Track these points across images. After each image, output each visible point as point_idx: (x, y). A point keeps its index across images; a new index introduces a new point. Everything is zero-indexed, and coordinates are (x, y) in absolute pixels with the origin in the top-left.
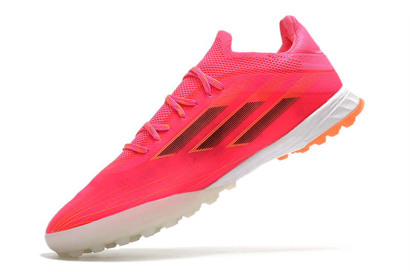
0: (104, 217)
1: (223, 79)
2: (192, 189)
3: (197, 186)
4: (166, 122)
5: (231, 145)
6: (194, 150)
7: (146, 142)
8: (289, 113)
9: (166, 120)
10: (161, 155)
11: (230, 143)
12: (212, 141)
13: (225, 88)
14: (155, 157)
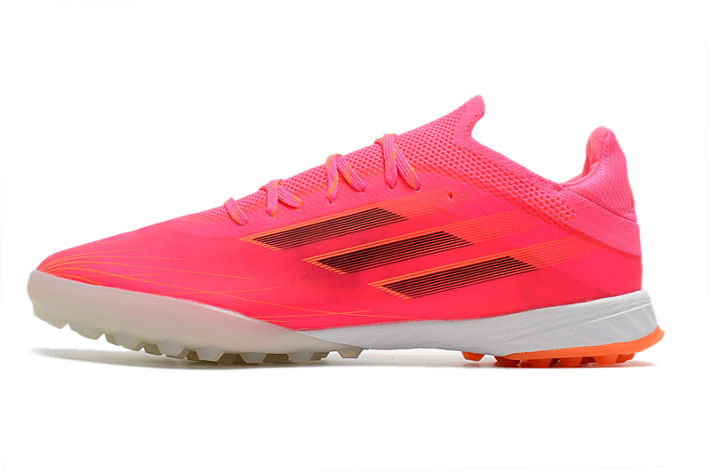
0: (118, 287)
1: (427, 173)
2: (274, 319)
3: (285, 319)
4: (301, 195)
5: (378, 285)
6: (313, 260)
7: (253, 209)
8: (506, 284)
9: (304, 191)
10: (258, 239)
11: (378, 281)
12: (351, 263)
13: (421, 188)
14: (249, 239)
